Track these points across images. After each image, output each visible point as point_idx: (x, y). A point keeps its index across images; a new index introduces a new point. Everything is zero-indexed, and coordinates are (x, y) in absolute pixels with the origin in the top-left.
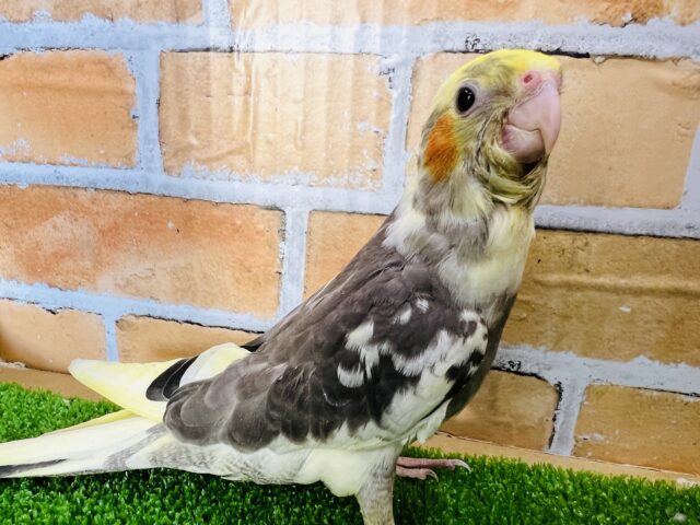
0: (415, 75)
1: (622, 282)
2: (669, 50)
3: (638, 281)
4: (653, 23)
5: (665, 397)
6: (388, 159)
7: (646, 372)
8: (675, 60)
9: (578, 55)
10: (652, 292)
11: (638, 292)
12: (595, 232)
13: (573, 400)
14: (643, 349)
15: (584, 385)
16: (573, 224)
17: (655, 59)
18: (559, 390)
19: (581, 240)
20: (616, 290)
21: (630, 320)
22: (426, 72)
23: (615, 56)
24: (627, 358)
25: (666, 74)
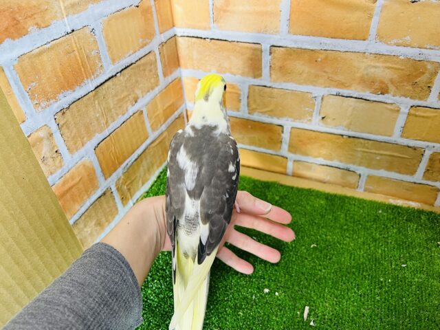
0: (322, 99)
1: (377, 152)
2: (390, 101)
3: (382, 152)
4: (386, 95)
5: (388, 180)
6: (314, 118)
7: (383, 173)
8: (392, 104)
9: (366, 100)
10: (386, 155)
11: (381, 155)
12: (370, 140)
13: (364, 179)
14: (382, 168)
15: (366, 175)
16: (365, 137)
17: (386, 103)
18: (360, 175)
19: (366, 141)
20: (375, 153)
21: (379, 161)
22: (325, 99)
23: (375, 101)
24: (379, 169)
25: (389, 107)
